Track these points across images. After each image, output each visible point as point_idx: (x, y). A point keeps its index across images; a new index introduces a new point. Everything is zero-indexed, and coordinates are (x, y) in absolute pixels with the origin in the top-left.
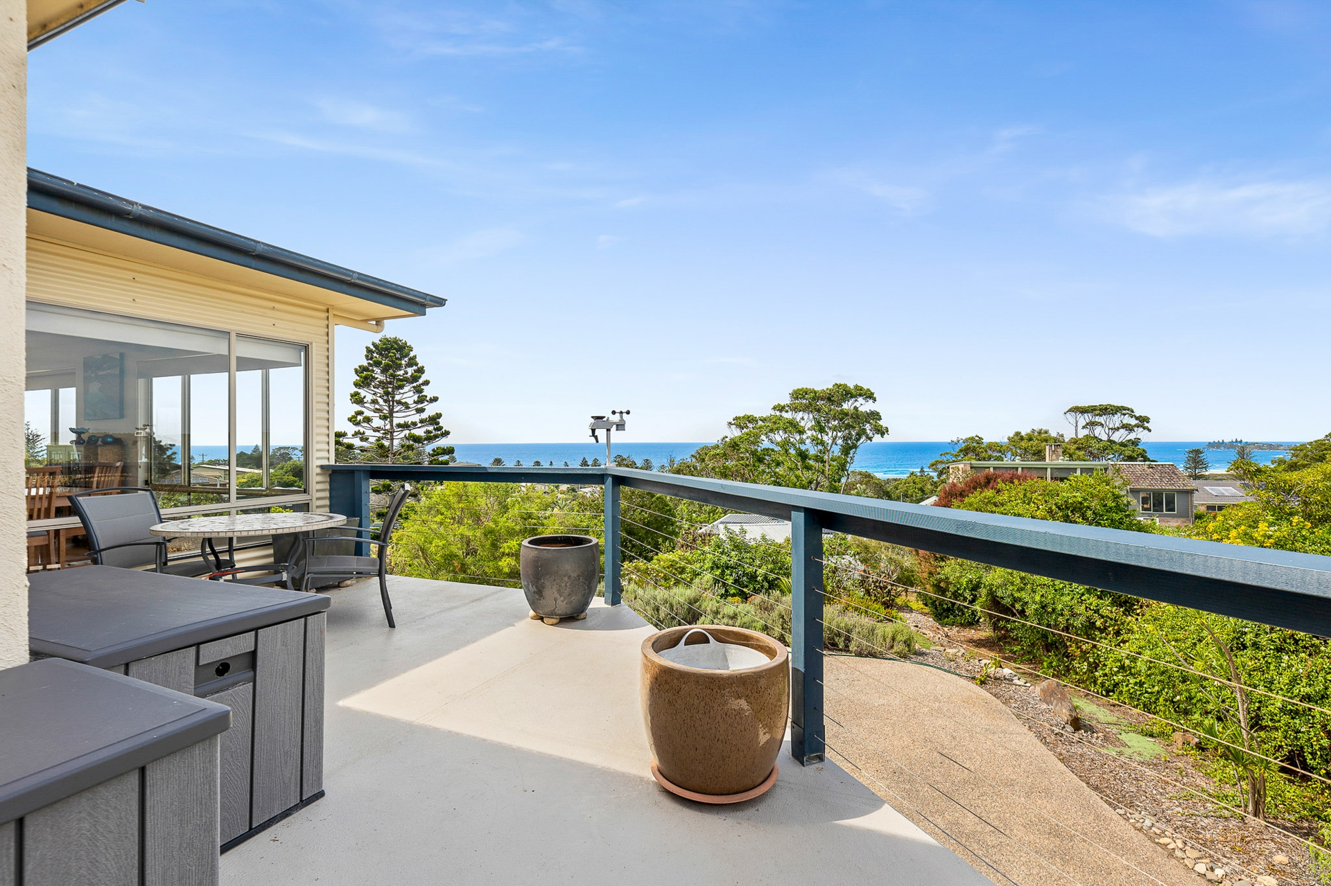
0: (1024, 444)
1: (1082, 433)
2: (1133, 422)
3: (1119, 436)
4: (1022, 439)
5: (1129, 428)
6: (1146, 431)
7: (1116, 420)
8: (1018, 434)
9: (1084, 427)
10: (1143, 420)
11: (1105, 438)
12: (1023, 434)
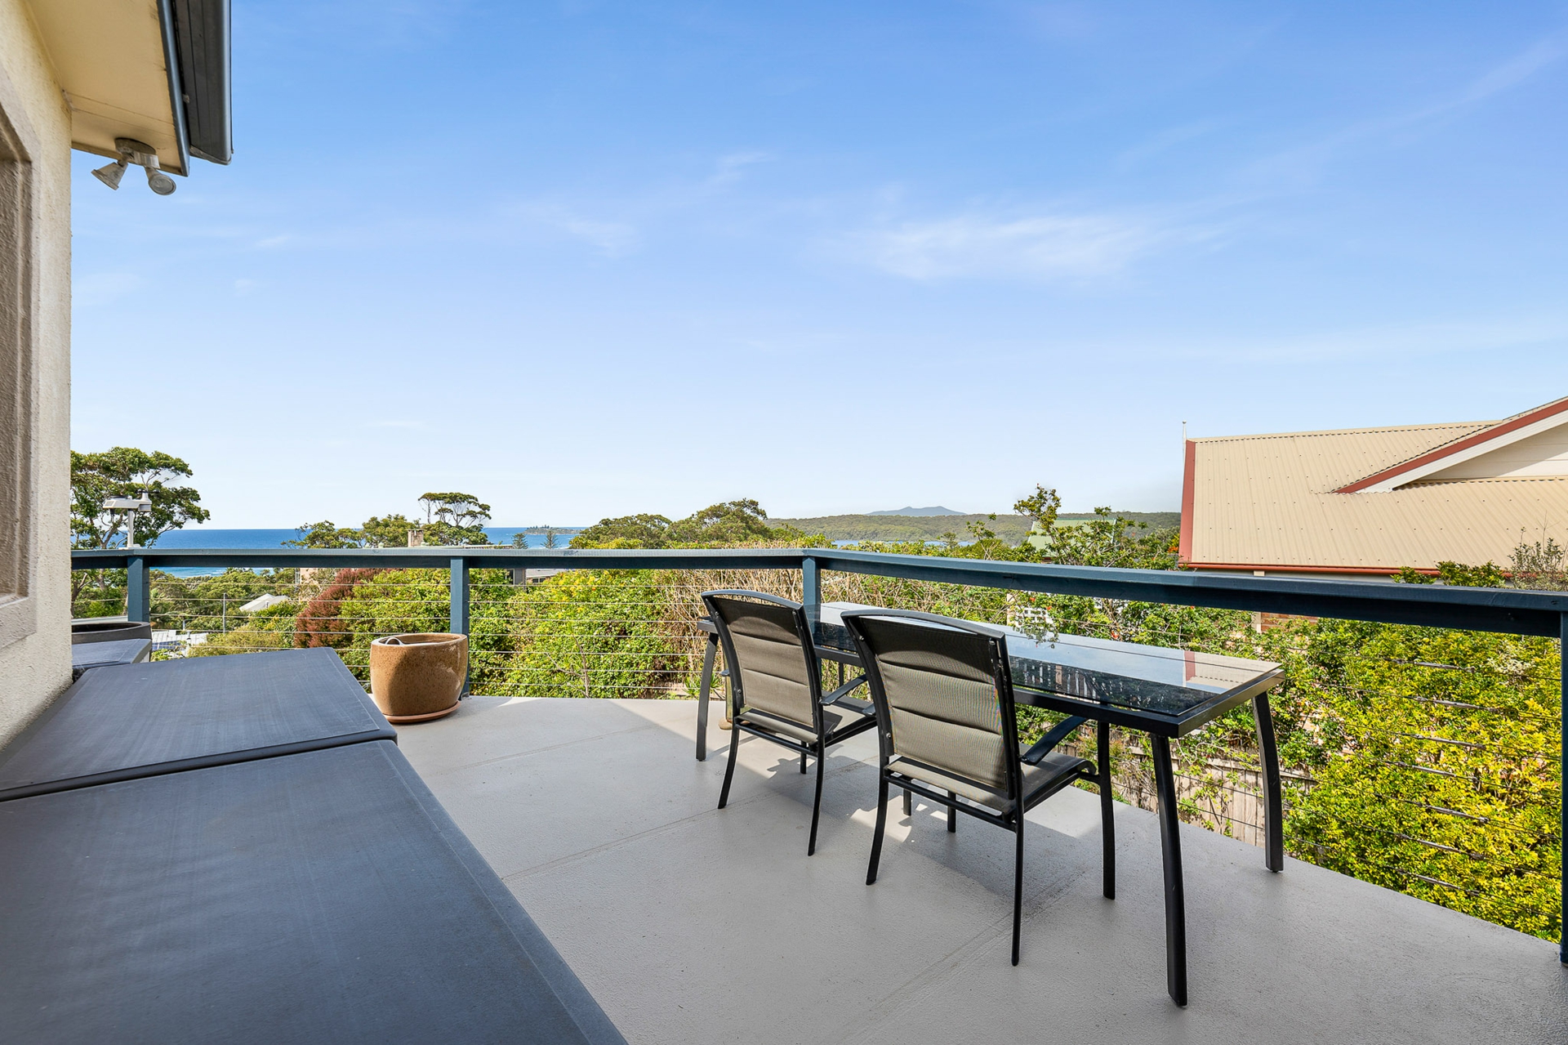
0: (380, 529)
1: (435, 519)
2: (477, 509)
3: (466, 523)
4: (378, 524)
5: (473, 514)
6: (487, 518)
7: (464, 507)
8: (374, 519)
9: (436, 513)
10: (485, 508)
11: (453, 523)
12: (379, 520)
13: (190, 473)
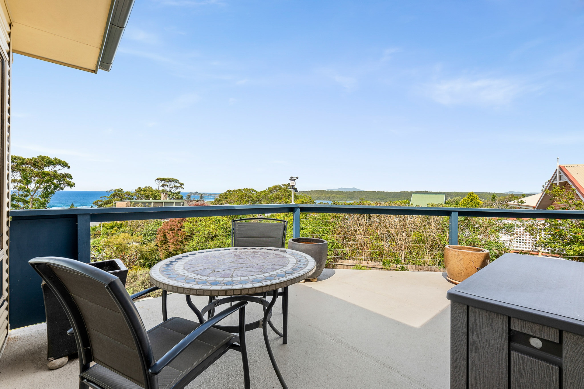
0: (142, 192)
1: (161, 189)
2: (179, 185)
3: (173, 190)
4: (141, 190)
5: (177, 187)
6: (182, 189)
7: (173, 184)
9: (161, 186)
10: (182, 184)
11: (168, 190)
12: (142, 188)
13: (69, 167)
